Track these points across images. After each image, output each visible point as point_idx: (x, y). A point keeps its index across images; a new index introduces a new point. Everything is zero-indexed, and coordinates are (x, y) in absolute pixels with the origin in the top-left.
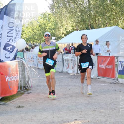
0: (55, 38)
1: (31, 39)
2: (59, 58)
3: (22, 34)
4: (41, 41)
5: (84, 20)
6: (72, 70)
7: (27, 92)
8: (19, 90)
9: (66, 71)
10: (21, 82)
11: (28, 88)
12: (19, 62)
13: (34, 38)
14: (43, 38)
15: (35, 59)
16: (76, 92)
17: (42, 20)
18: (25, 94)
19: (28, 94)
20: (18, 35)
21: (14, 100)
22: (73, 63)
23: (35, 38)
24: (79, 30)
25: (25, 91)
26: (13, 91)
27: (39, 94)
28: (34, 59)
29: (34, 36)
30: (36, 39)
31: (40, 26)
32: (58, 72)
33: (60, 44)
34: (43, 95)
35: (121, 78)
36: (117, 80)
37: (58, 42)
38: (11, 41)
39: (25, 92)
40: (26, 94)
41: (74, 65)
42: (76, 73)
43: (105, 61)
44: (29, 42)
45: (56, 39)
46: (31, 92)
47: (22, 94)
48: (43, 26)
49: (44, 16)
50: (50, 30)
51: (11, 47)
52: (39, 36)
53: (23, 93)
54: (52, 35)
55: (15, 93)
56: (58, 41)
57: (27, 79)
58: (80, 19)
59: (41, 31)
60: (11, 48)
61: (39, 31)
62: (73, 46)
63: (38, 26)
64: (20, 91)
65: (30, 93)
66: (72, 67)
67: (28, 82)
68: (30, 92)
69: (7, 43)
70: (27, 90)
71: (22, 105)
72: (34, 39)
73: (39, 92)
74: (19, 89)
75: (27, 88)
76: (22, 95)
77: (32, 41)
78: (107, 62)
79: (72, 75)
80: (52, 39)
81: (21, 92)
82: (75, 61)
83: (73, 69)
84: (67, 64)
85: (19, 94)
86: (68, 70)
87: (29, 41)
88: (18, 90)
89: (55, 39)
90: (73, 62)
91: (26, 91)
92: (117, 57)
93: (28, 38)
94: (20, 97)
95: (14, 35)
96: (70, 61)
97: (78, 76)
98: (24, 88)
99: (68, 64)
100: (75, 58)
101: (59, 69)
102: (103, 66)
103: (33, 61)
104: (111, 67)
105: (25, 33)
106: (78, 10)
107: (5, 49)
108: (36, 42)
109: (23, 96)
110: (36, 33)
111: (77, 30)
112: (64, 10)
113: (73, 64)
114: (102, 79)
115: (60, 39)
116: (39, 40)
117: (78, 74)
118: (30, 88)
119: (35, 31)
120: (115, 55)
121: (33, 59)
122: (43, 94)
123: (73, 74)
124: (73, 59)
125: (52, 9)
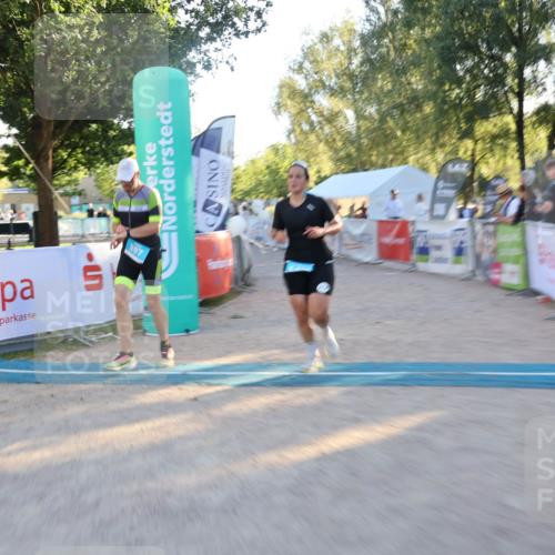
3: (234, 184)
5: (349, 156)
7: (247, 290)
8: (233, 287)
10: (235, 272)
11: (249, 282)
17: (271, 157)
18: (245, 294)
19: (250, 293)
21: (226, 305)
25: (245, 288)
26: (223, 287)
31: (268, 167)
35: (422, 261)
36: (414, 265)
38: (214, 195)
39: (244, 290)
43: (391, 231)
46: (255, 291)
48: (274, 167)
49: (275, 149)
51: (216, 205)
55: (227, 291)
57: (246, 266)
58: (342, 154)
60: (216, 209)
63: (264, 168)
67: (248, 270)
68: (252, 290)
69: (207, 200)
70: (249, 285)
71: (240, 313)
74: (233, 285)
76: (239, 295)
78: (394, 232)
81: (237, 290)
85: (234, 293)
88: (231, 286)
92: (413, 222)
94: (235, 300)
95: (220, 184)
98: (241, 282)
102: (388, 240)
104: (401, 241)
106: (338, 138)
107: (204, 209)
109: (243, 298)
111: (337, 173)
112: (312, 138)
114: (388, 264)
119: (260, 177)
120: (411, 218)
125: (288, 136)
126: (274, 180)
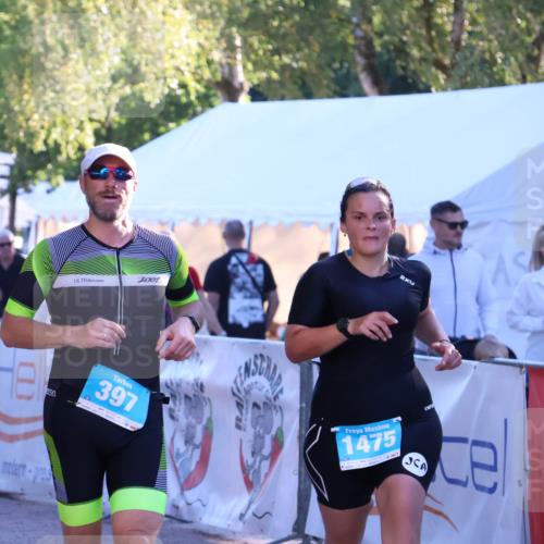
6: (240, 502)
9: (177, 507)
22: (249, 433)
41: (267, 450)
42: (289, 531)
62: (244, 258)
66: (244, 469)
83: (249, 485)
84: (188, 441)
86: (191, 495)
90: (249, 415)
96: (225, 413)
99: (198, 439)
100: (273, 375)
113: (259, 437)
124: (260, 385)
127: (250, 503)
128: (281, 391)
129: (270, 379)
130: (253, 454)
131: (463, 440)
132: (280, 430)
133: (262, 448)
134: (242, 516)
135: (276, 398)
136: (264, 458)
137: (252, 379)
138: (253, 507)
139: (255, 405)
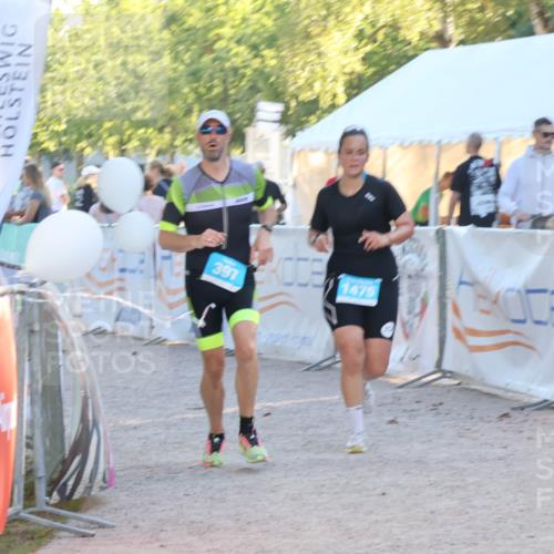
0: (280, 107)
1: (108, 125)
2: (306, 260)
4: (175, 133)
7: (71, 525)
8: (17, 514)
10: (30, 452)
11: (81, 489)
12: (18, 297)
13: (127, 115)
14: (188, 112)
15: (133, 271)
16: (432, 512)
19: (84, 536)
20: (15, 95)
23: (135, 110)
24: (453, 45)
25: (63, 519)
27: (162, 535)
28: (127, 275)
29: (124, 101)
30: (144, 124)
32: (302, 363)
33: (313, 150)
34: (189, 539)
37: (303, 137)
39: (58, 524)
40: (64, 541)
41: (417, 310)
42: (432, 368)
44: (93, 145)
45: (284, 119)
46: (102, 526)
47: (41, 537)
50: (242, 48)
52: (163, 98)
53: (48, 535)
54: (260, 84)
56: (299, 134)
59: (176, 58)
61: (166, 60)
64: (24, 514)
65: (98, 532)
67: (81, 446)
68: (92, 522)
72: (129, 119)
73: (160, 520)
74: (18, 506)
75: (76, 496)
76: (39, 546)
77: (113, 140)
79: (401, 387)
80: (260, 115)
81: (32, 528)
82: (425, 278)
83: (406, 335)
87: (90, 136)
88: (11, 511)
89: (277, 117)
90: (406, 283)
91: (63, 512)
93: (80, 113)
97: (449, 388)
98: (50, 494)
100: (421, 253)
101: (305, 341)
103: (117, 285)
105: (65, 81)
108: (145, 143)
110: (140, 78)
111: (443, 41)
113: (412, 300)
115: (313, 118)
116: (161, 130)
117: (445, 374)
118: (102, 488)
119: (135, 59)
121: (117, 275)
122: (190, 533)
123: (412, 377)
124: (412, 260)
126: (195, 75)
127: (408, 349)
128: (426, 265)
129: (419, 255)
130: (410, 312)
131: (544, 291)
132: (426, 294)
133: (414, 309)
134: (402, 359)
135: (422, 270)
136: (416, 316)
137: (407, 257)
138: (409, 352)
139: (410, 277)
